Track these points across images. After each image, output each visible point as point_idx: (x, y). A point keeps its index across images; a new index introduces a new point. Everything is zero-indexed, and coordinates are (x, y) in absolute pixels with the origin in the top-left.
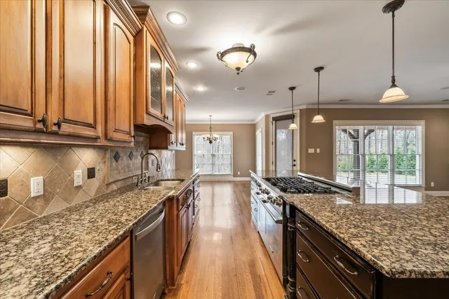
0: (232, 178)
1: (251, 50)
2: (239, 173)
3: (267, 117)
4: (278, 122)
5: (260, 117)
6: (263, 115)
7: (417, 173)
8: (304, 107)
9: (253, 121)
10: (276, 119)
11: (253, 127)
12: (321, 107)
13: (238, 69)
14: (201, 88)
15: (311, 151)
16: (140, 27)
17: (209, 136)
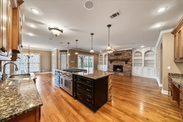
0: (40, 73)
1: (62, 31)
2: (43, 71)
3: (57, 50)
4: (61, 52)
5: (54, 49)
6: (56, 49)
7: (93, 67)
8: (70, 49)
9: (50, 50)
10: (61, 51)
11: (50, 53)
12: (77, 50)
13: (56, 35)
14: (31, 34)
15: (72, 62)
16: (17, 7)
17: (28, 55)
